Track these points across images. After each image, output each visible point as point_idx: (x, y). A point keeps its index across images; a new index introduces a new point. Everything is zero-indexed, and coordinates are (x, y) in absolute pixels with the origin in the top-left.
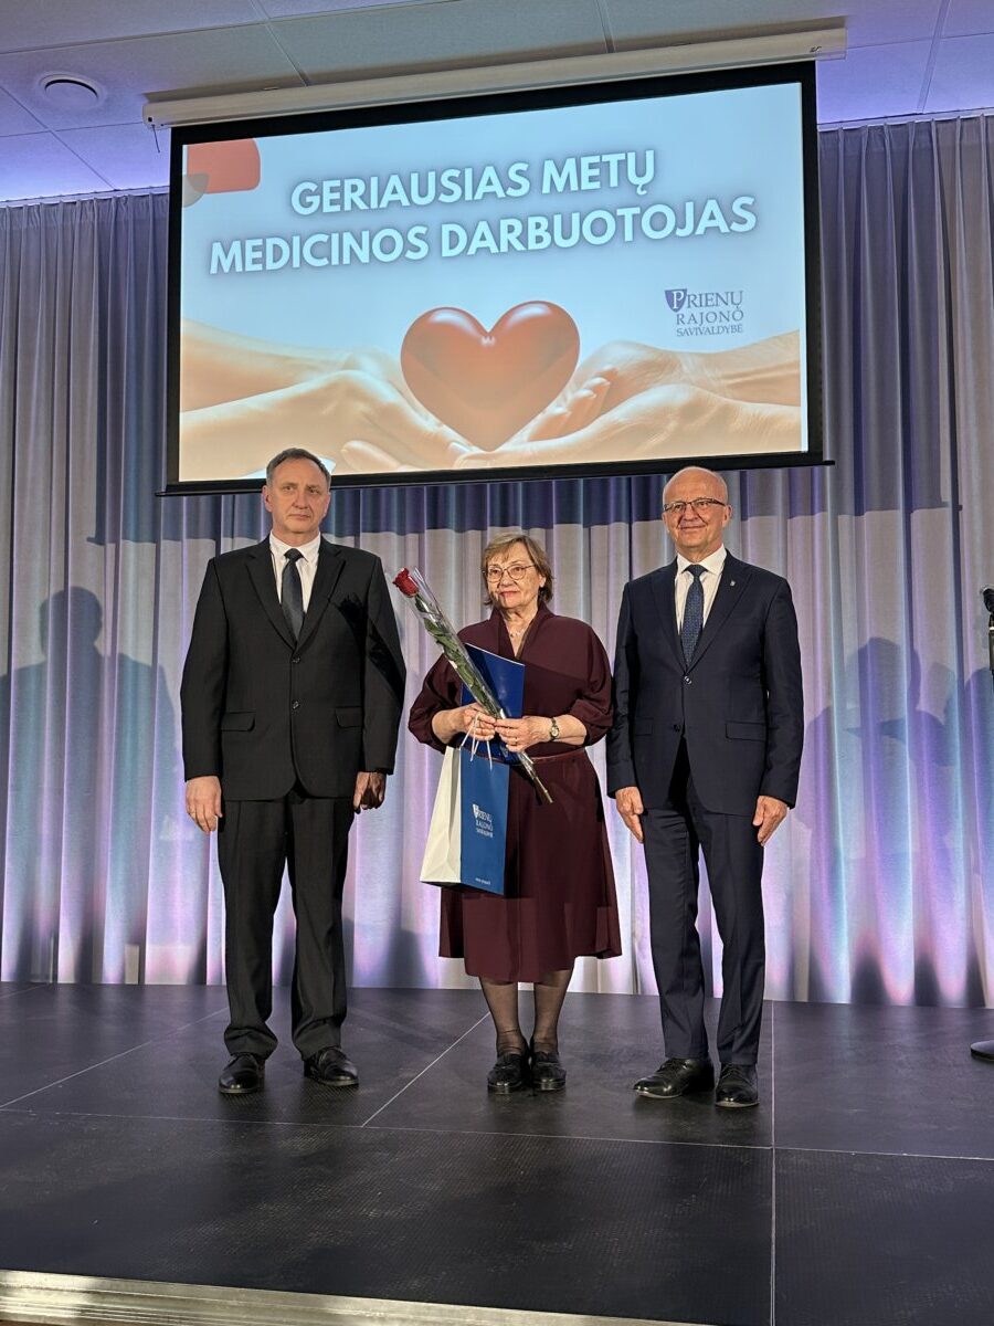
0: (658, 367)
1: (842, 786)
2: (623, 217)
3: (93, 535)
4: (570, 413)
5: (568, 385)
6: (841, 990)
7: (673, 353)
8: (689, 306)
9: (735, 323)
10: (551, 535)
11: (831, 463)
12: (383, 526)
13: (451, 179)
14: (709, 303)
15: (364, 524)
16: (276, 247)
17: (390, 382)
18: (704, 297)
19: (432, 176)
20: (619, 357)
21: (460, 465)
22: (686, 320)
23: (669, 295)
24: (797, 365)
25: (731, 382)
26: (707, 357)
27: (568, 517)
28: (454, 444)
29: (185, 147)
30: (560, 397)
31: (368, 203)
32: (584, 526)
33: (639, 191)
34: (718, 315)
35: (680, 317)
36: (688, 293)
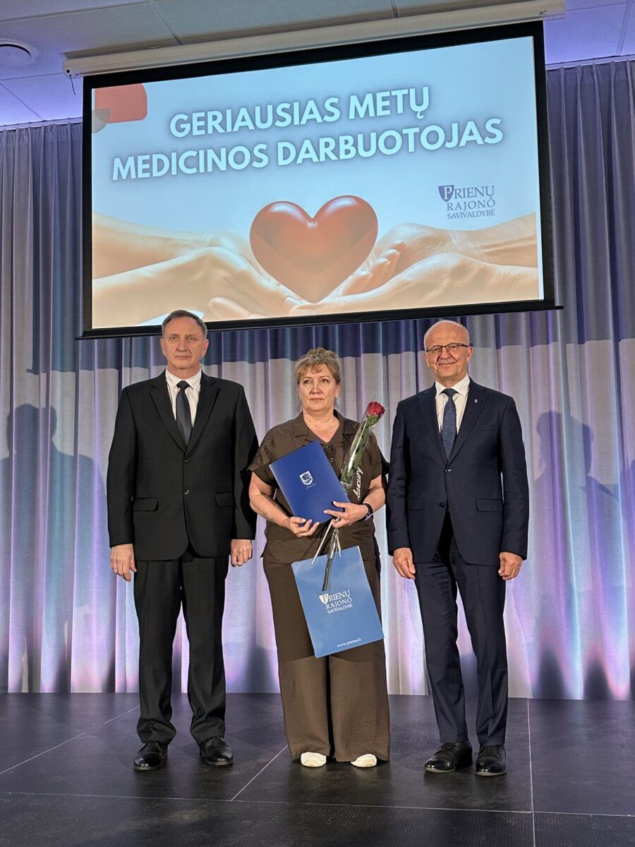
0: (434, 241)
1: (574, 540)
2: (408, 134)
3: (30, 366)
4: (372, 275)
5: (370, 254)
6: (576, 688)
7: (444, 230)
8: (456, 197)
9: (490, 209)
10: (360, 362)
11: (560, 308)
12: (238, 358)
13: (284, 110)
14: (471, 195)
15: (225, 355)
16: (160, 162)
17: (242, 255)
18: (466, 190)
19: (270, 108)
20: (405, 234)
21: (293, 313)
22: (454, 207)
23: (441, 189)
25: (488, 250)
26: (469, 233)
27: (371, 349)
28: (288, 298)
29: (93, 90)
30: (365, 262)
31: (225, 129)
32: (383, 355)
33: (418, 116)
34: (477, 203)
35: (450, 205)
36: (455, 188)
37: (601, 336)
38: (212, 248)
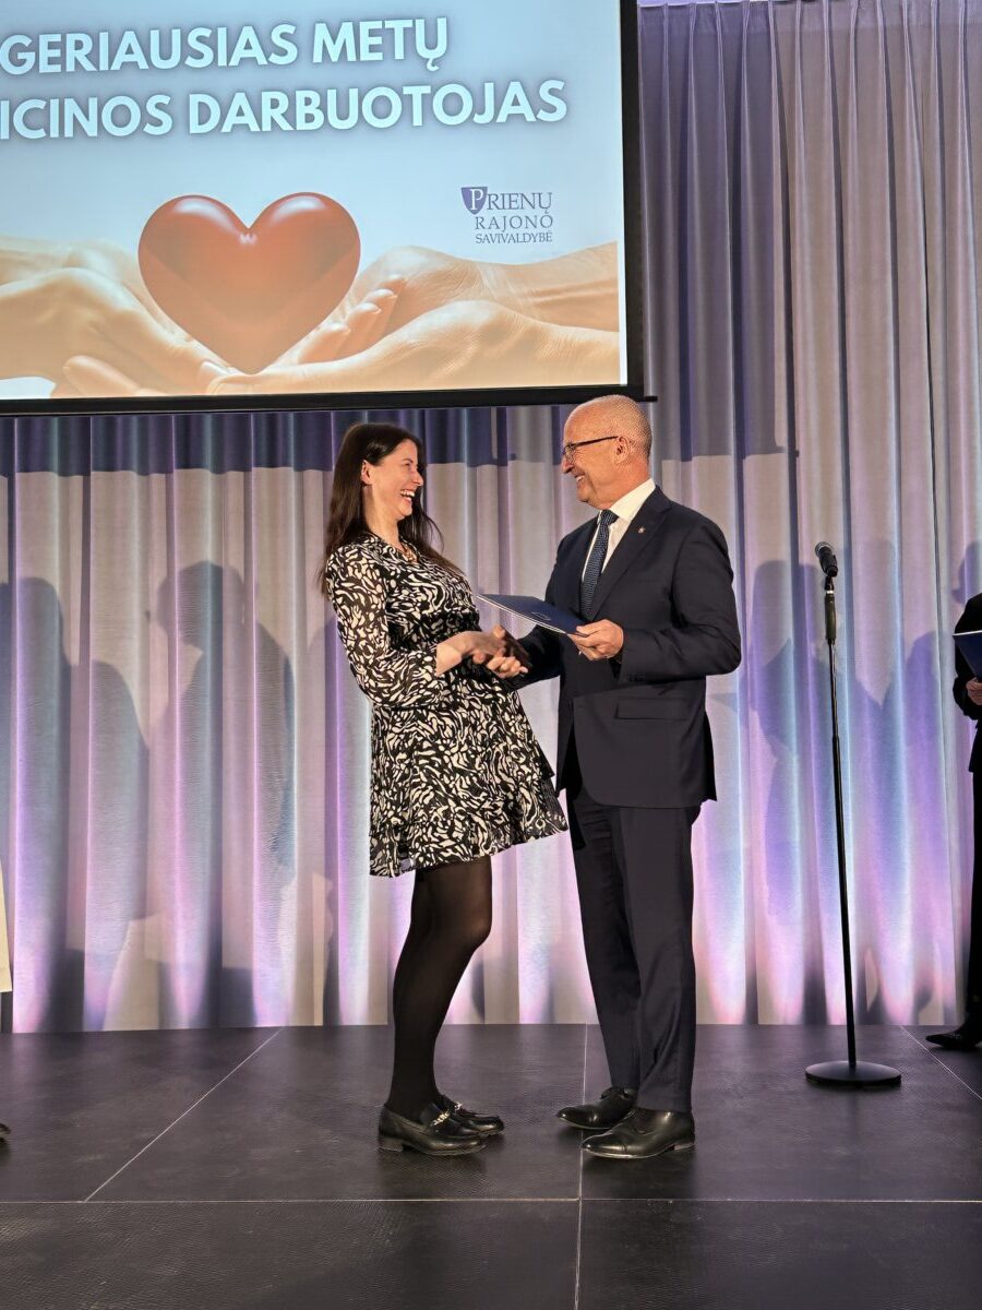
0: (453, 279)
2: (411, 95)
4: (349, 330)
5: (347, 296)
7: (469, 262)
8: (490, 208)
9: (545, 231)
11: (653, 399)
12: (119, 464)
13: (200, 39)
14: (514, 205)
17: (129, 288)
18: (507, 197)
19: (176, 35)
20: (407, 265)
21: (213, 390)
22: (486, 224)
23: (466, 192)
24: (614, 283)
26: (511, 269)
28: (208, 364)
30: (337, 310)
31: (96, 64)
33: (429, 67)
34: (524, 219)
35: (480, 220)
36: (489, 192)
37: (717, 449)
38: (71, 269)
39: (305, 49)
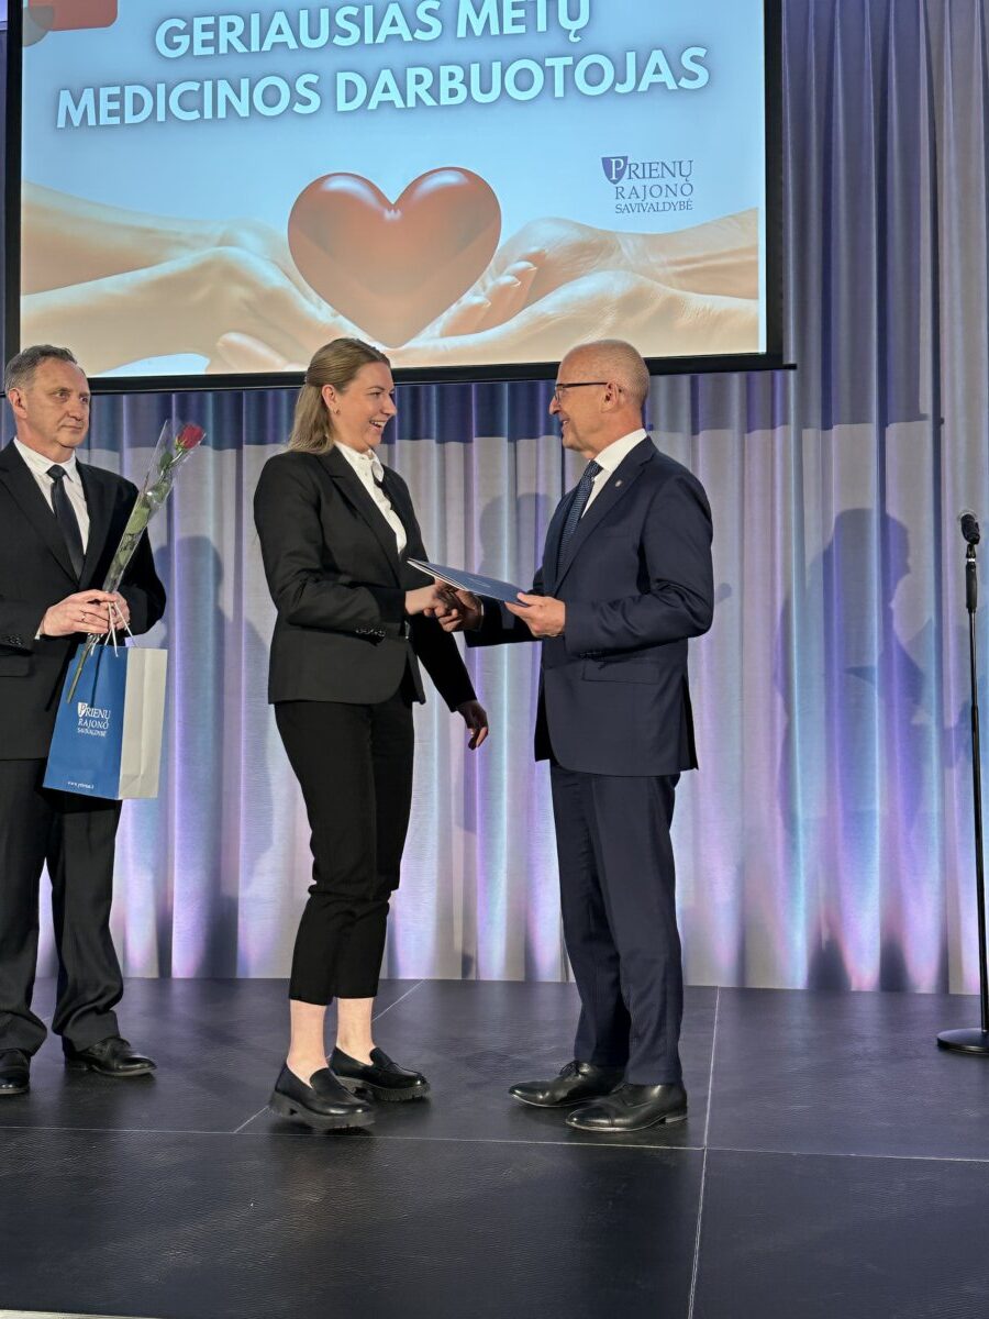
0: (592, 250)
2: (553, 68)
4: (489, 304)
5: (488, 269)
6: (795, 972)
7: (609, 232)
8: (630, 177)
9: (685, 199)
10: (471, 450)
11: (793, 367)
12: (269, 436)
13: (348, 18)
14: (653, 172)
15: (248, 434)
16: (135, 95)
17: (274, 262)
18: (647, 167)
19: (324, 14)
20: (547, 237)
22: (626, 193)
23: (606, 162)
24: (755, 250)
25: (678, 269)
27: (490, 430)
31: (248, 45)
32: (510, 440)
33: (572, 38)
34: (664, 188)
35: (620, 190)
36: (629, 161)
37: (858, 417)
38: (223, 248)
39: (450, 25)
